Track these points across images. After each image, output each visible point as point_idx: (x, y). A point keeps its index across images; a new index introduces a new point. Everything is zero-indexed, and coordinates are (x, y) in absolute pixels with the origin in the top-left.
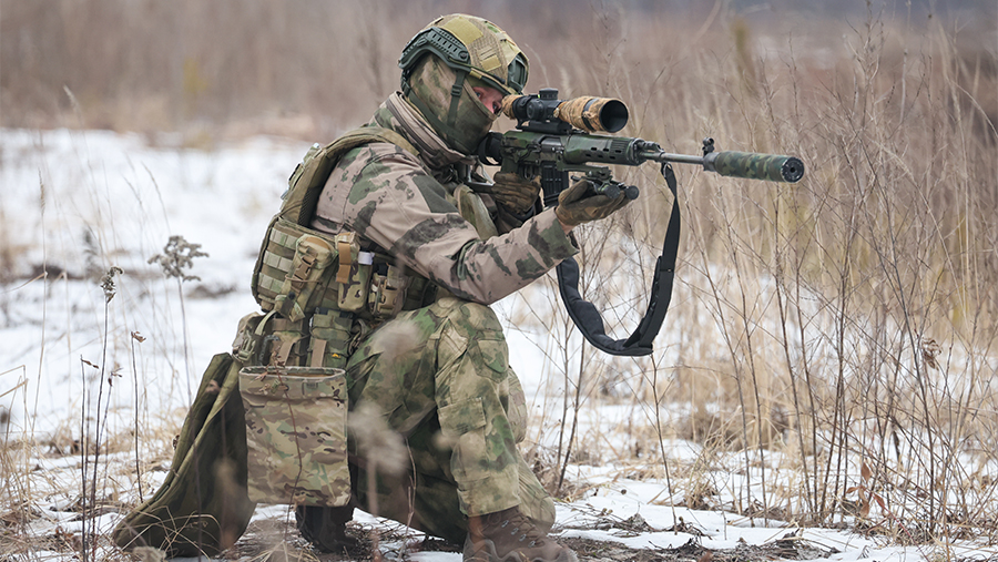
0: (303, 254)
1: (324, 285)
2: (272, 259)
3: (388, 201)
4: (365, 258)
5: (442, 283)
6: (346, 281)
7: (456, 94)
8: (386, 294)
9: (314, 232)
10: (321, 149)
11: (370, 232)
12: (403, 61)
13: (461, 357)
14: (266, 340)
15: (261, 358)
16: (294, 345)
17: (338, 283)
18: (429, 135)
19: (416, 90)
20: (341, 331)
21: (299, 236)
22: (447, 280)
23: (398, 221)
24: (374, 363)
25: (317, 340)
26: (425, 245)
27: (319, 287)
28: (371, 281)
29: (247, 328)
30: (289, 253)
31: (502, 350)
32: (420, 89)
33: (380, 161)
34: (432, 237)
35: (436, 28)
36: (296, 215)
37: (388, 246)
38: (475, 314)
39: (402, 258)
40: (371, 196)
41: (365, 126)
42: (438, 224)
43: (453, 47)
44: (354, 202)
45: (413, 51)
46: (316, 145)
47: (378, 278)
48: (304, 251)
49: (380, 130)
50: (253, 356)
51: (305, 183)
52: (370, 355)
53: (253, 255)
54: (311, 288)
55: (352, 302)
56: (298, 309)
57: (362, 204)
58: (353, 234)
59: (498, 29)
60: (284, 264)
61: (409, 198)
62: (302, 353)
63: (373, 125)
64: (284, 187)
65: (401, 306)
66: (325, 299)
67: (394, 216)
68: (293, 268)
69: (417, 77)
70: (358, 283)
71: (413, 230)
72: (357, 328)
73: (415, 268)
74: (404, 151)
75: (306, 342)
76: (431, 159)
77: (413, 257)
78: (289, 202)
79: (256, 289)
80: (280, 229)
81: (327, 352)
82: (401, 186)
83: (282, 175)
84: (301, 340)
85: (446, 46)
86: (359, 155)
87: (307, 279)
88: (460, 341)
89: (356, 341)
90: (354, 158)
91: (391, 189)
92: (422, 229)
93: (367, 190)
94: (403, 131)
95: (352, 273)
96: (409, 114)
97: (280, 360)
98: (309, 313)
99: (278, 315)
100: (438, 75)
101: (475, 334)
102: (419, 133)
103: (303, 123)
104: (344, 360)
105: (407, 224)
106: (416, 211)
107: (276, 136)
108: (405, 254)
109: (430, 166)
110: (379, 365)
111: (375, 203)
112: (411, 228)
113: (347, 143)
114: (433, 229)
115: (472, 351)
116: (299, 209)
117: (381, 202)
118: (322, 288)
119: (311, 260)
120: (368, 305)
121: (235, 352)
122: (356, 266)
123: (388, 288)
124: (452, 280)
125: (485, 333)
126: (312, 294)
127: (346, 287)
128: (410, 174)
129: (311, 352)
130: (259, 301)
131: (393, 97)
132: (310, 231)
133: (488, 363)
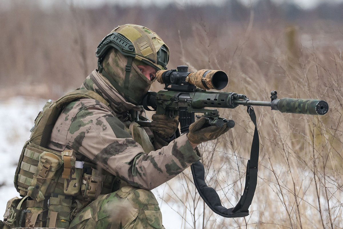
0: (43, 163)
1: (56, 181)
2: (25, 166)
3: (92, 132)
4: (79, 165)
5: (123, 179)
6: (68, 177)
7: (128, 70)
8: (92, 185)
9: (49, 150)
10: (53, 103)
11: (82, 150)
12: (98, 53)
13: (135, 220)
14: (23, 213)
15: (20, 223)
16: (39, 215)
17: (64, 179)
18: (114, 94)
19: (106, 69)
20: (66, 206)
21: (41, 153)
22: (126, 176)
23: (98, 143)
24: (85, 225)
25: (52, 212)
26: (113, 157)
27: (53, 181)
28: (82, 178)
29: (12, 206)
30: (35, 162)
31: (158, 216)
32: (108, 69)
33: (87, 109)
34: (117, 152)
35: (116, 33)
36: (39, 141)
37: (92, 158)
38: (142, 196)
39: (100, 164)
40: (82, 129)
41: (78, 89)
42: (121, 145)
43: (125, 44)
44: (72, 132)
45: (103, 47)
46: (50, 101)
47: (86, 176)
48: (44, 161)
49: (87, 92)
50: (15, 222)
51: (44, 122)
52: (83, 220)
53: (15, 164)
54: (48, 182)
55: (71, 190)
56: (41, 194)
57: (77, 134)
58: (72, 151)
59: (151, 31)
60: (33, 169)
61: (104, 130)
62: (43, 220)
63: (83, 88)
64: (31, 125)
65: (100, 192)
66: (56, 189)
67: (95, 140)
68: (38, 171)
69: (106, 62)
70: (75, 179)
71: (106, 148)
72: (75, 205)
73: (108, 170)
74: (101, 103)
75: (46, 213)
76: (116, 108)
77: (106, 163)
78: (35, 133)
79: (17, 184)
80: (30, 149)
81: (58, 219)
82: (99, 123)
83: (30, 118)
84: (43, 212)
85: (121, 43)
86: (75, 106)
87: (46, 177)
88: (134, 211)
89: (75, 212)
90: (72, 108)
91: (94, 126)
92: (112, 148)
93: (80, 126)
94: (100, 91)
95: (72, 173)
96: (103, 82)
97: (31, 224)
98: (47, 196)
99: (30, 198)
100: (118, 60)
101: (142, 207)
102: (109, 92)
103: (42, 89)
104: (68, 223)
105: (103, 145)
106: (108, 137)
107: (27, 96)
108: (102, 162)
109: (115, 112)
110: (88, 225)
111: (84, 133)
112: (105, 146)
113: (68, 99)
114: (118, 147)
115: (141, 217)
116: (40, 137)
117: (88, 132)
118: (54, 182)
119: (48, 166)
120: (81, 192)
121: (5, 220)
122: (74, 169)
123: (92, 182)
124: (129, 176)
125: (149, 206)
126: (49, 186)
127: (68, 181)
128: (104, 116)
129: (49, 219)
130: (18, 190)
131: (94, 73)
132: (47, 150)
133: (151, 223)
